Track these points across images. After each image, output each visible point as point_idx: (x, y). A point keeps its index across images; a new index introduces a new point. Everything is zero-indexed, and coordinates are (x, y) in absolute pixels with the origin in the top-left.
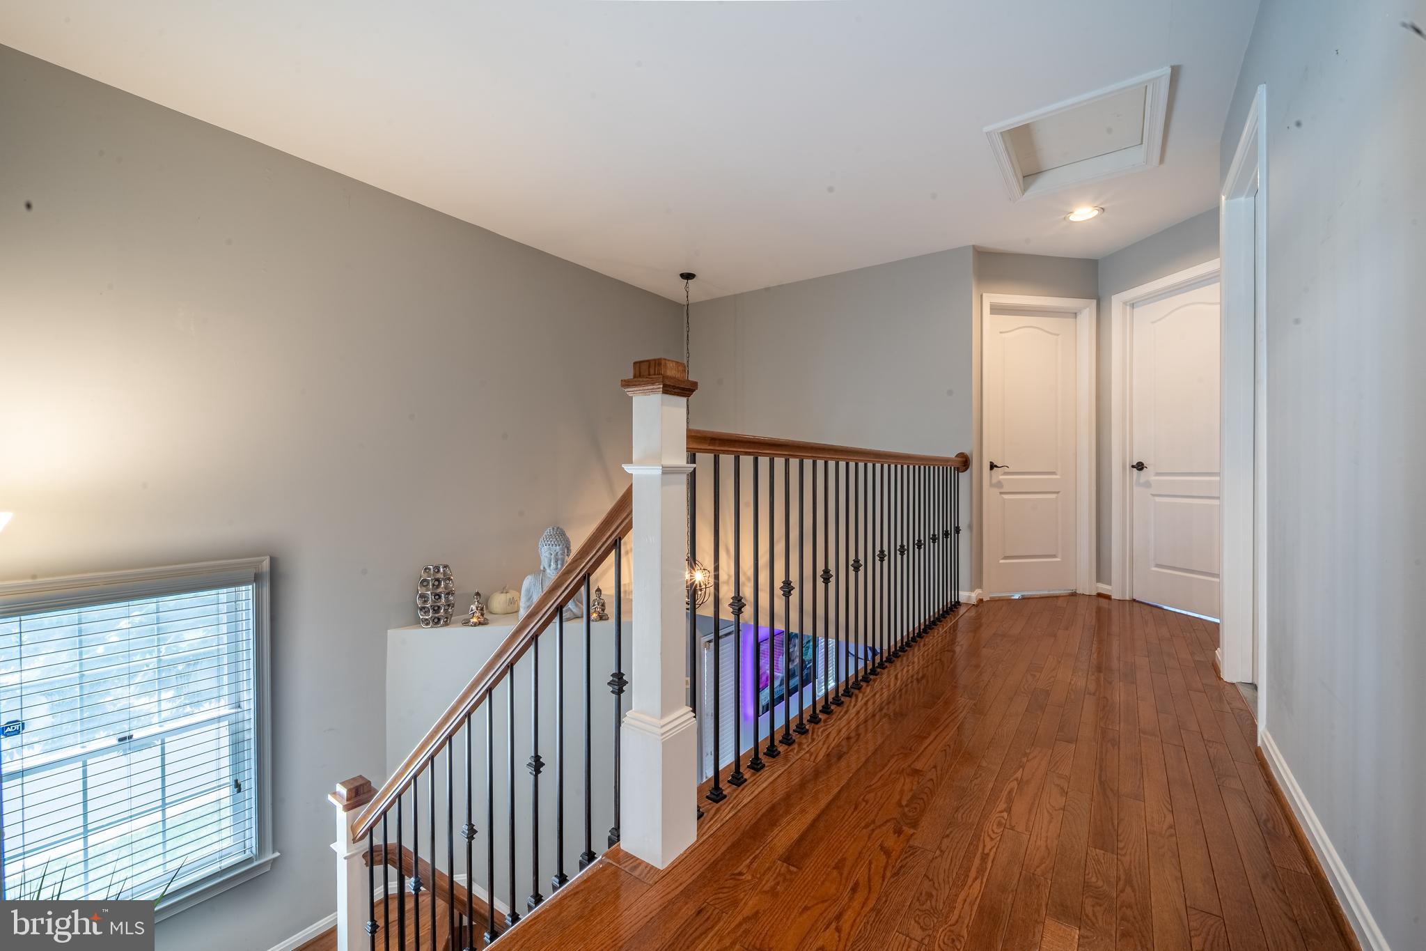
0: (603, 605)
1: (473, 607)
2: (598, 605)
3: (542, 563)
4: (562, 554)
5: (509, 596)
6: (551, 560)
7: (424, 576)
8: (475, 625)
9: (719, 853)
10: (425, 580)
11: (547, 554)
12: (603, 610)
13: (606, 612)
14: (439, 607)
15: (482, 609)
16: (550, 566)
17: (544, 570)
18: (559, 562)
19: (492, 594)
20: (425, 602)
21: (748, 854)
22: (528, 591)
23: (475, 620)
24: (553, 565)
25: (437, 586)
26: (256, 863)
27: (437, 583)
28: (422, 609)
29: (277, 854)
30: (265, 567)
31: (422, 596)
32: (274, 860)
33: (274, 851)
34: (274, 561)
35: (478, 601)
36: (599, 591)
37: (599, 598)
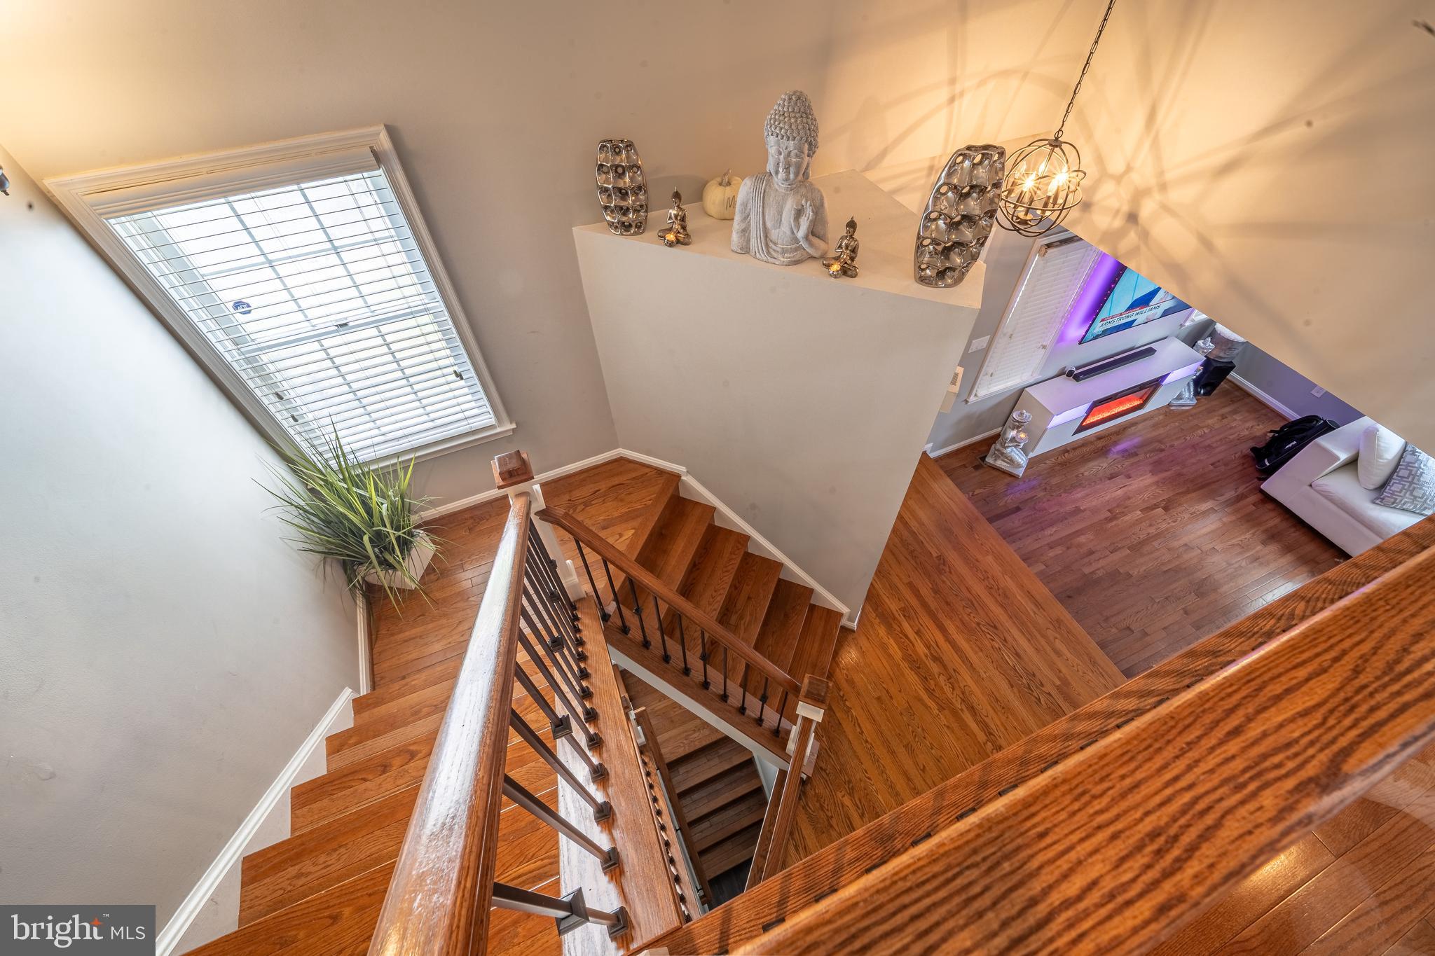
0: (854, 251)
1: (673, 213)
2: (847, 248)
3: (770, 161)
4: (797, 157)
7: (601, 159)
8: (671, 244)
10: (602, 165)
11: (775, 150)
12: (852, 259)
13: (855, 263)
14: (627, 208)
15: (683, 219)
16: (777, 173)
17: (768, 175)
18: (792, 169)
19: (708, 181)
20: (610, 197)
22: (745, 205)
23: (671, 237)
24: (782, 175)
25: (621, 176)
26: (499, 430)
27: (619, 171)
28: (606, 208)
29: (514, 426)
30: (384, 142)
31: (604, 190)
32: (513, 429)
33: (511, 423)
34: (392, 131)
35: (678, 206)
36: (852, 225)
37: (851, 237)
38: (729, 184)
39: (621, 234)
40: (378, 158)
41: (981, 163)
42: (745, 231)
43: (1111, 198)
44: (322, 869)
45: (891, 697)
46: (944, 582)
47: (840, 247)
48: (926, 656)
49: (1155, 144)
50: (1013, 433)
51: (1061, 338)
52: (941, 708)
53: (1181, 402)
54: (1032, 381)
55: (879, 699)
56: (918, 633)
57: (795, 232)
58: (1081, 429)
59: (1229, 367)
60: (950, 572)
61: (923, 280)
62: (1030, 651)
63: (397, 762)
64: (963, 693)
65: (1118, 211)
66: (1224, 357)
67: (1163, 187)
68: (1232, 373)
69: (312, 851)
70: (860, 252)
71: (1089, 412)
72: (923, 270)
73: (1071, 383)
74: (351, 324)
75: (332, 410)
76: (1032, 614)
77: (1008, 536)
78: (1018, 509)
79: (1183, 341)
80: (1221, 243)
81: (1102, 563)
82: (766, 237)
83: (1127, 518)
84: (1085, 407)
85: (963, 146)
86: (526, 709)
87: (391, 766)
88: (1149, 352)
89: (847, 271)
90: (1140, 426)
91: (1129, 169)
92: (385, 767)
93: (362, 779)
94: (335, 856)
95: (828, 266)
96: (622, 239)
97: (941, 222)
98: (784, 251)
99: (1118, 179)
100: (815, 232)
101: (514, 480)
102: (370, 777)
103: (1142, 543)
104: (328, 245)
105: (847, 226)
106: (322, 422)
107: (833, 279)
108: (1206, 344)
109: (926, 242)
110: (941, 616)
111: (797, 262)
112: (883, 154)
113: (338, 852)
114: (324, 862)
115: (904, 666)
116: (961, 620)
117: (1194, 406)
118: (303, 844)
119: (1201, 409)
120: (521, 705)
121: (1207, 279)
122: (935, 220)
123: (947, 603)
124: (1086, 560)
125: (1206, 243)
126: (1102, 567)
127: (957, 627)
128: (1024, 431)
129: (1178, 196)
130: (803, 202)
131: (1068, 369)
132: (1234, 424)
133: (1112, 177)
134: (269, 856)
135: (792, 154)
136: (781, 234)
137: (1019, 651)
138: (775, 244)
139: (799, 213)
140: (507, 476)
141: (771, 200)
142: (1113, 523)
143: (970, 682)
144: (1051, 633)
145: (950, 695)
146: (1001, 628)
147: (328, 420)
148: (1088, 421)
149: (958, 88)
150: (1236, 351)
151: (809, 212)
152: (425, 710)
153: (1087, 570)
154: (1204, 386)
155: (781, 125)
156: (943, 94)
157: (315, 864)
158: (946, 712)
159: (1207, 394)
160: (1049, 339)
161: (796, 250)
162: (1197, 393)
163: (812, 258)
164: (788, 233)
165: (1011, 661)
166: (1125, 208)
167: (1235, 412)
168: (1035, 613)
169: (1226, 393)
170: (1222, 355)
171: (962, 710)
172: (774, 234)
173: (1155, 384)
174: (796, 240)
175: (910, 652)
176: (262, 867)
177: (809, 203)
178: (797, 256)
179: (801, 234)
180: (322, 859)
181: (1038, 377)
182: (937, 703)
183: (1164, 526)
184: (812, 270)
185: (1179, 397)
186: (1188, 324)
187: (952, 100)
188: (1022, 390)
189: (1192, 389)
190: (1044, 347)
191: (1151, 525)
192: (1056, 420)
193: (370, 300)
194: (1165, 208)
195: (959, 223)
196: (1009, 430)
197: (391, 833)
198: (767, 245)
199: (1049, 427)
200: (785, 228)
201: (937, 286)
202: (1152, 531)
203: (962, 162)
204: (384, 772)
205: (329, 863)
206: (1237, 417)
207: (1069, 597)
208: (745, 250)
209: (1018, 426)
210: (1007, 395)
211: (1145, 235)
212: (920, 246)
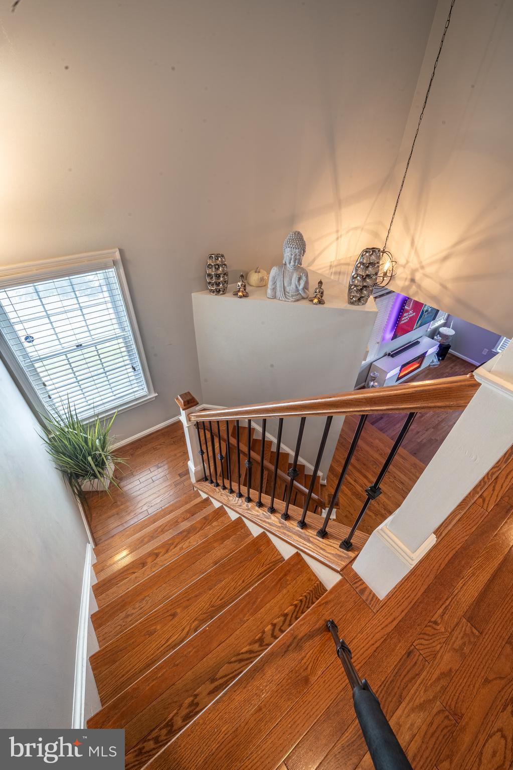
0: (322, 293)
1: (240, 284)
2: (319, 293)
3: (285, 259)
4: (299, 255)
5: (260, 275)
6: (291, 259)
7: (210, 262)
8: (241, 297)
9: (420, 594)
10: (210, 265)
11: (289, 254)
12: (322, 297)
13: (323, 298)
14: (219, 283)
15: (245, 286)
16: (290, 263)
17: (285, 264)
18: (297, 261)
19: (250, 271)
20: (212, 278)
21: (441, 603)
22: (274, 278)
23: (240, 294)
24: (292, 263)
25: (218, 269)
26: (149, 397)
27: (217, 267)
28: (209, 283)
29: (157, 394)
30: (118, 256)
31: (209, 275)
32: (156, 396)
33: (155, 393)
34: (121, 252)
35: (242, 281)
36: (320, 283)
37: (320, 288)
38: (259, 272)
39: (216, 295)
40: (115, 263)
41: (372, 254)
42: (274, 289)
43: (402, 275)
44: (139, 610)
45: (352, 514)
46: (360, 455)
47: (316, 292)
48: (362, 491)
49: (416, 252)
50: (372, 383)
51: (383, 339)
52: (376, 515)
53: (434, 363)
54: (374, 359)
55: (346, 516)
56: (355, 481)
57: (298, 287)
58: (399, 379)
59: (448, 347)
60: (362, 450)
61: (352, 303)
62: (407, 480)
63: (149, 560)
64: (384, 505)
65: (406, 279)
66: (446, 343)
67: (422, 267)
68: (450, 350)
69: (130, 603)
70: (324, 293)
71: (401, 370)
72: (352, 299)
73: (390, 359)
74: (83, 345)
75: (69, 391)
76: (403, 463)
77: (381, 430)
78: (382, 418)
79: (429, 337)
80: (449, 286)
81: (424, 436)
82: (284, 290)
83: (428, 415)
84: (399, 368)
85: (365, 248)
86: (211, 521)
87: (146, 563)
88: (417, 343)
89: (321, 302)
90: (421, 375)
91: (408, 262)
92: (143, 564)
93: (132, 573)
94: (144, 602)
95: (312, 301)
96: (217, 296)
97: (358, 278)
98: (292, 296)
99: (404, 266)
100: (306, 288)
101: (190, 405)
102: (136, 571)
103: (437, 425)
104: (77, 306)
105: (319, 283)
106: (63, 398)
107: (315, 306)
108: (438, 337)
109: (353, 287)
110: (363, 471)
111: (298, 300)
112: (314, 260)
113: (145, 600)
114: (139, 607)
115: (353, 497)
116: (372, 471)
117: (439, 365)
118: (123, 601)
119: (441, 366)
120: (207, 520)
121: (447, 300)
122: (356, 277)
123: (364, 465)
124: (417, 436)
125: (444, 286)
126: (425, 438)
127: (372, 475)
128: (376, 382)
129: (430, 270)
130: (301, 274)
131: (388, 353)
132: (457, 370)
133: (402, 266)
134: (106, 610)
135: (297, 255)
136: (291, 289)
137: (402, 480)
138: (289, 293)
139: (300, 279)
140: (186, 403)
141: (287, 275)
142: (423, 419)
143: (386, 500)
144: (413, 470)
145: (378, 508)
146: (391, 472)
147: (66, 397)
148: (400, 375)
149: (339, 234)
150: (450, 340)
151: (304, 278)
152: (146, 540)
153: (419, 441)
154: (441, 356)
155: (293, 243)
156: (334, 236)
157: (134, 609)
158: (379, 516)
159: (443, 359)
160: (379, 340)
161: (298, 295)
162: (439, 360)
163: (303, 298)
164: (294, 288)
165: (400, 486)
166: (409, 277)
167: (455, 365)
168: (404, 463)
169: (449, 358)
170: (445, 342)
171: (385, 514)
172: (288, 289)
173: (422, 357)
174: (297, 290)
175: (354, 490)
176: (103, 617)
177: (304, 275)
178: (298, 297)
179: (301, 287)
180: (137, 605)
181: (378, 357)
182: (373, 513)
183: (443, 416)
184: (305, 304)
185: (433, 362)
186: (429, 330)
187: (337, 239)
188: (371, 364)
189: (436, 357)
190: (378, 343)
191: (438, 417)
192: (389, 375)
193: (93, 332)
194: (425, 275)
195: (365, 278)
196: (370, 382)
197: (171, 584)
198: (285, 294)
199: (387, 378)
200: (293, 286)
201: (358, 305)
202: (439, 419)
203: (366, 254)
204: (143, 567)
205: (143, 606)
206: (457, 367)
207: (415, 454)
208: (274, 297)
209: (374, 379)
210: (365, 367)
211: (419, 286)
212: (350, 289)
